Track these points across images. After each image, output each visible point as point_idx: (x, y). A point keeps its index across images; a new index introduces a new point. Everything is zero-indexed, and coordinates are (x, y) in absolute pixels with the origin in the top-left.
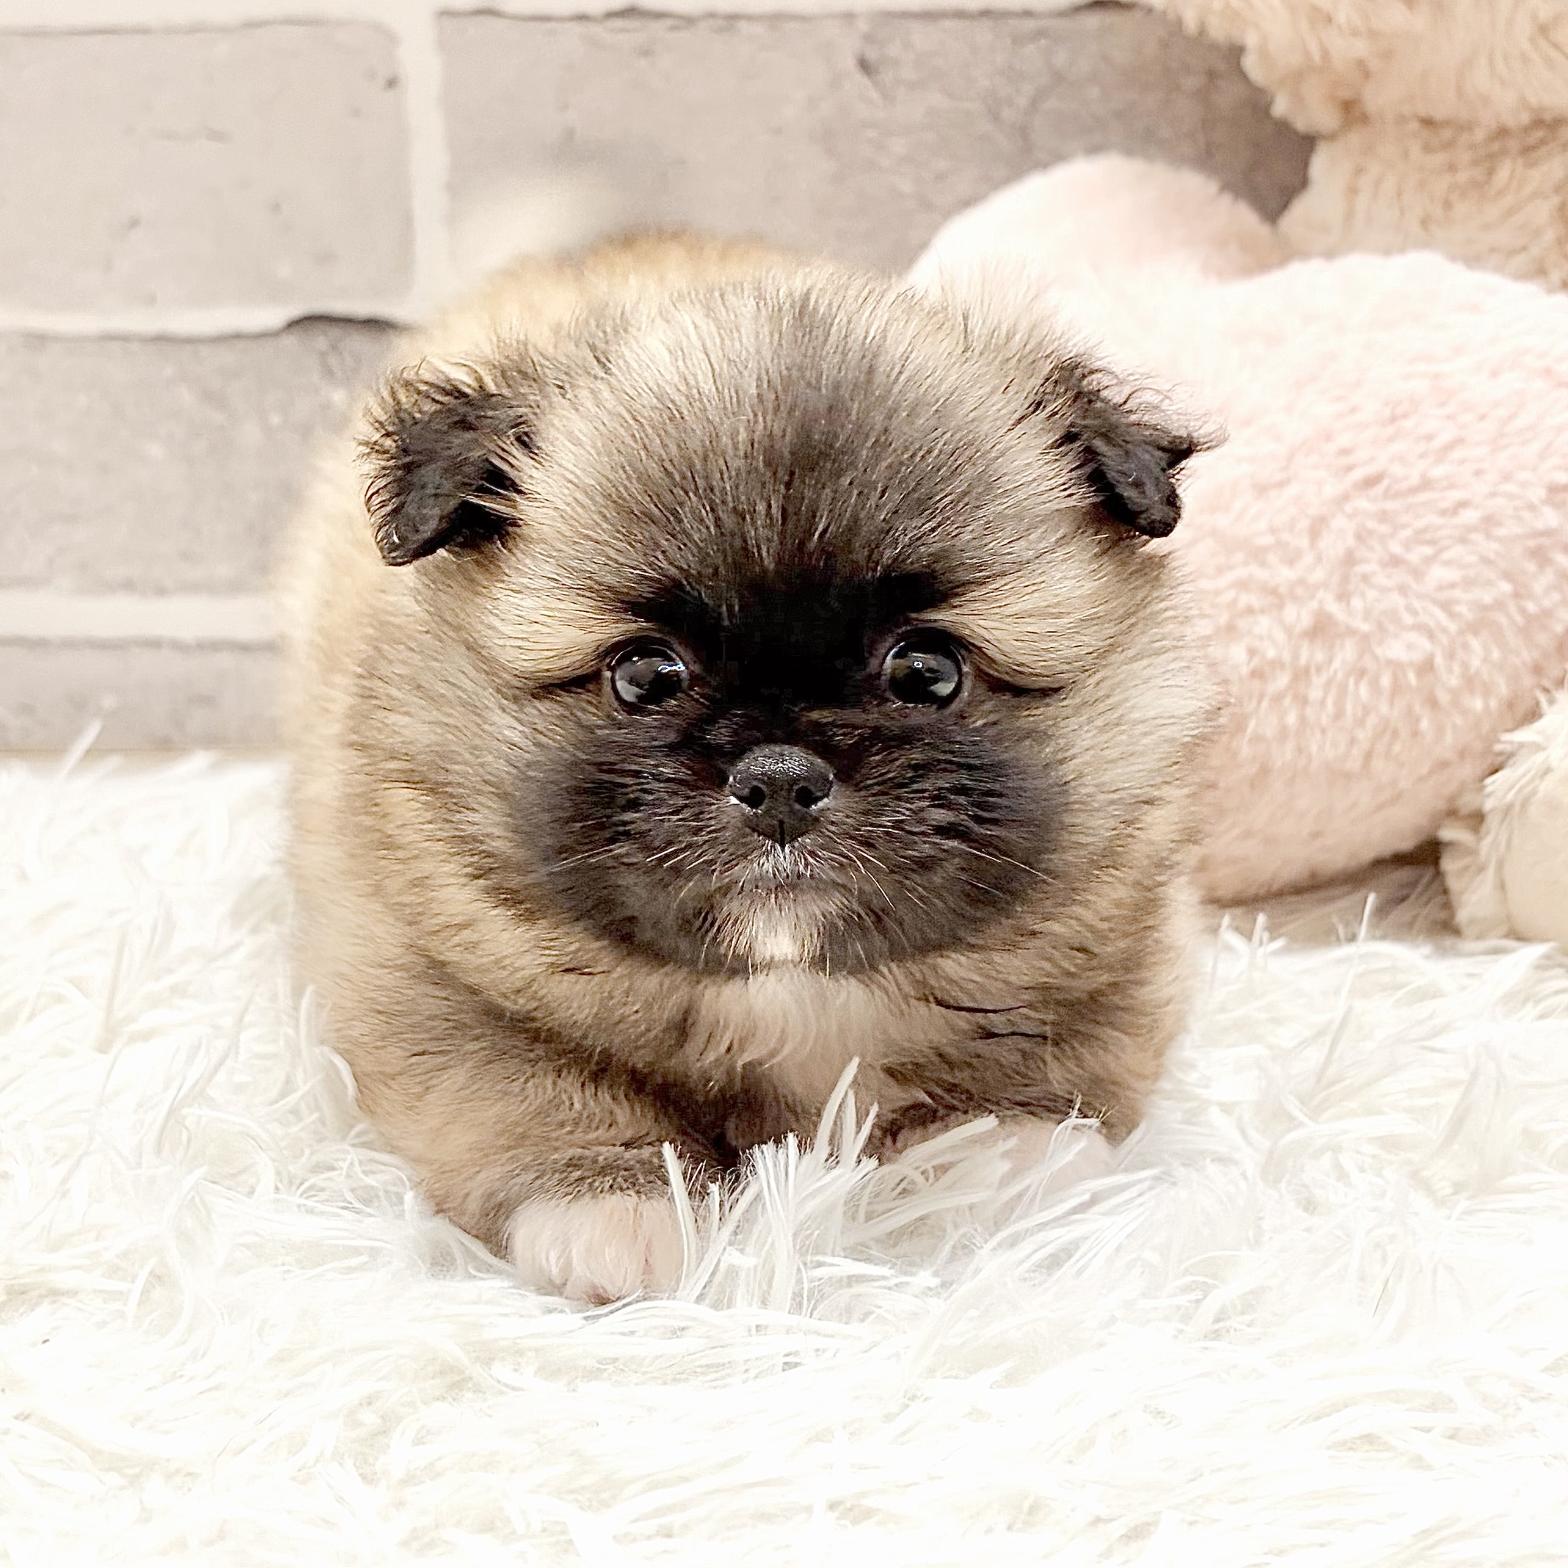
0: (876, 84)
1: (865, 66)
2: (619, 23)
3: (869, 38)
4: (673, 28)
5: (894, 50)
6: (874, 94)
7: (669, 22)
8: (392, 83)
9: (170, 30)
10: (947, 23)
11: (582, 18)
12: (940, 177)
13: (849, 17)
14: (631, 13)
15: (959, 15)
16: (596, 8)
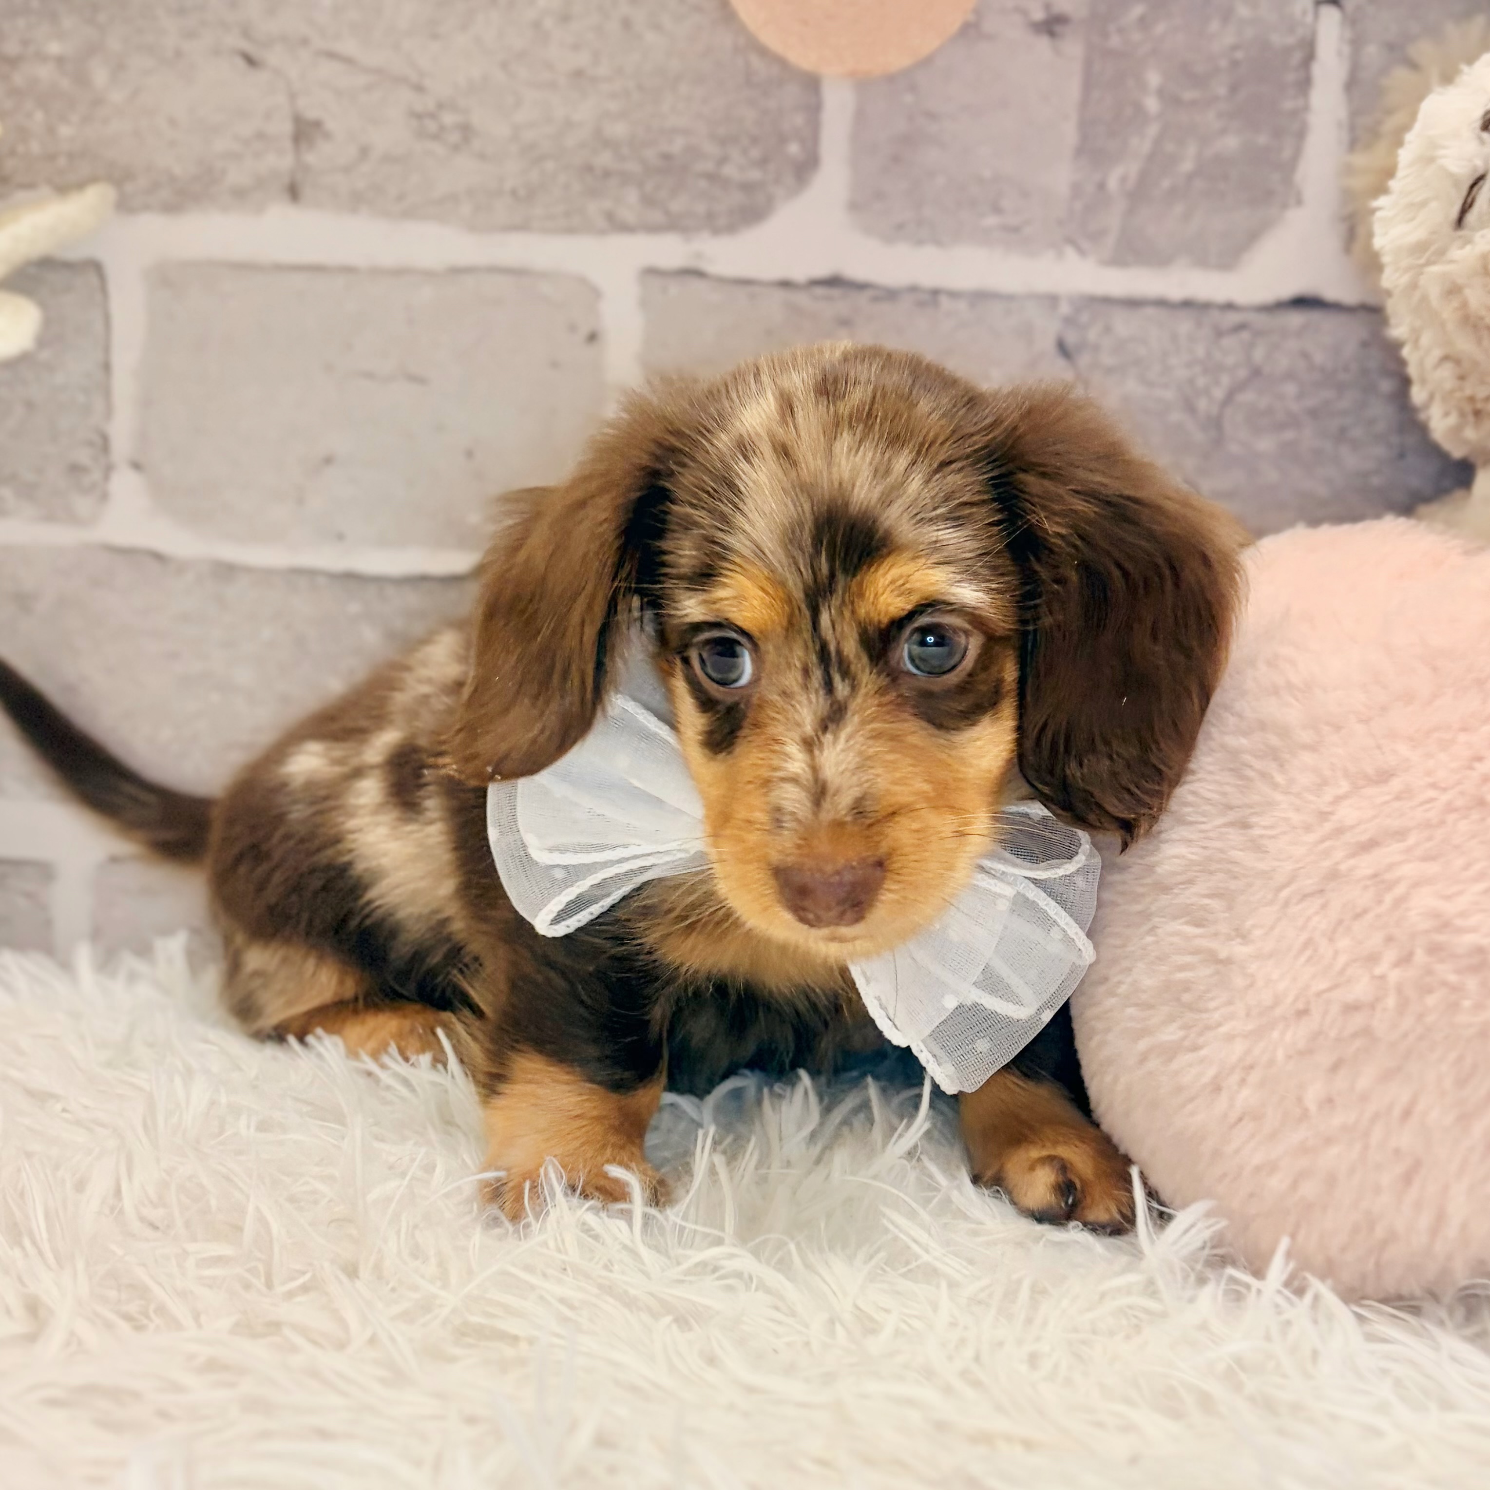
0: (1076, 368)
1: (1063, 350)
2: (820, 291)
3: (1069, 321)
4: (876, 299)
5: (1092, 335)
7: (869, 293)
8: (592, 338)
11: (786, 284)
14: (834, 282)
15: (1162, 303)
16: (800, 273)
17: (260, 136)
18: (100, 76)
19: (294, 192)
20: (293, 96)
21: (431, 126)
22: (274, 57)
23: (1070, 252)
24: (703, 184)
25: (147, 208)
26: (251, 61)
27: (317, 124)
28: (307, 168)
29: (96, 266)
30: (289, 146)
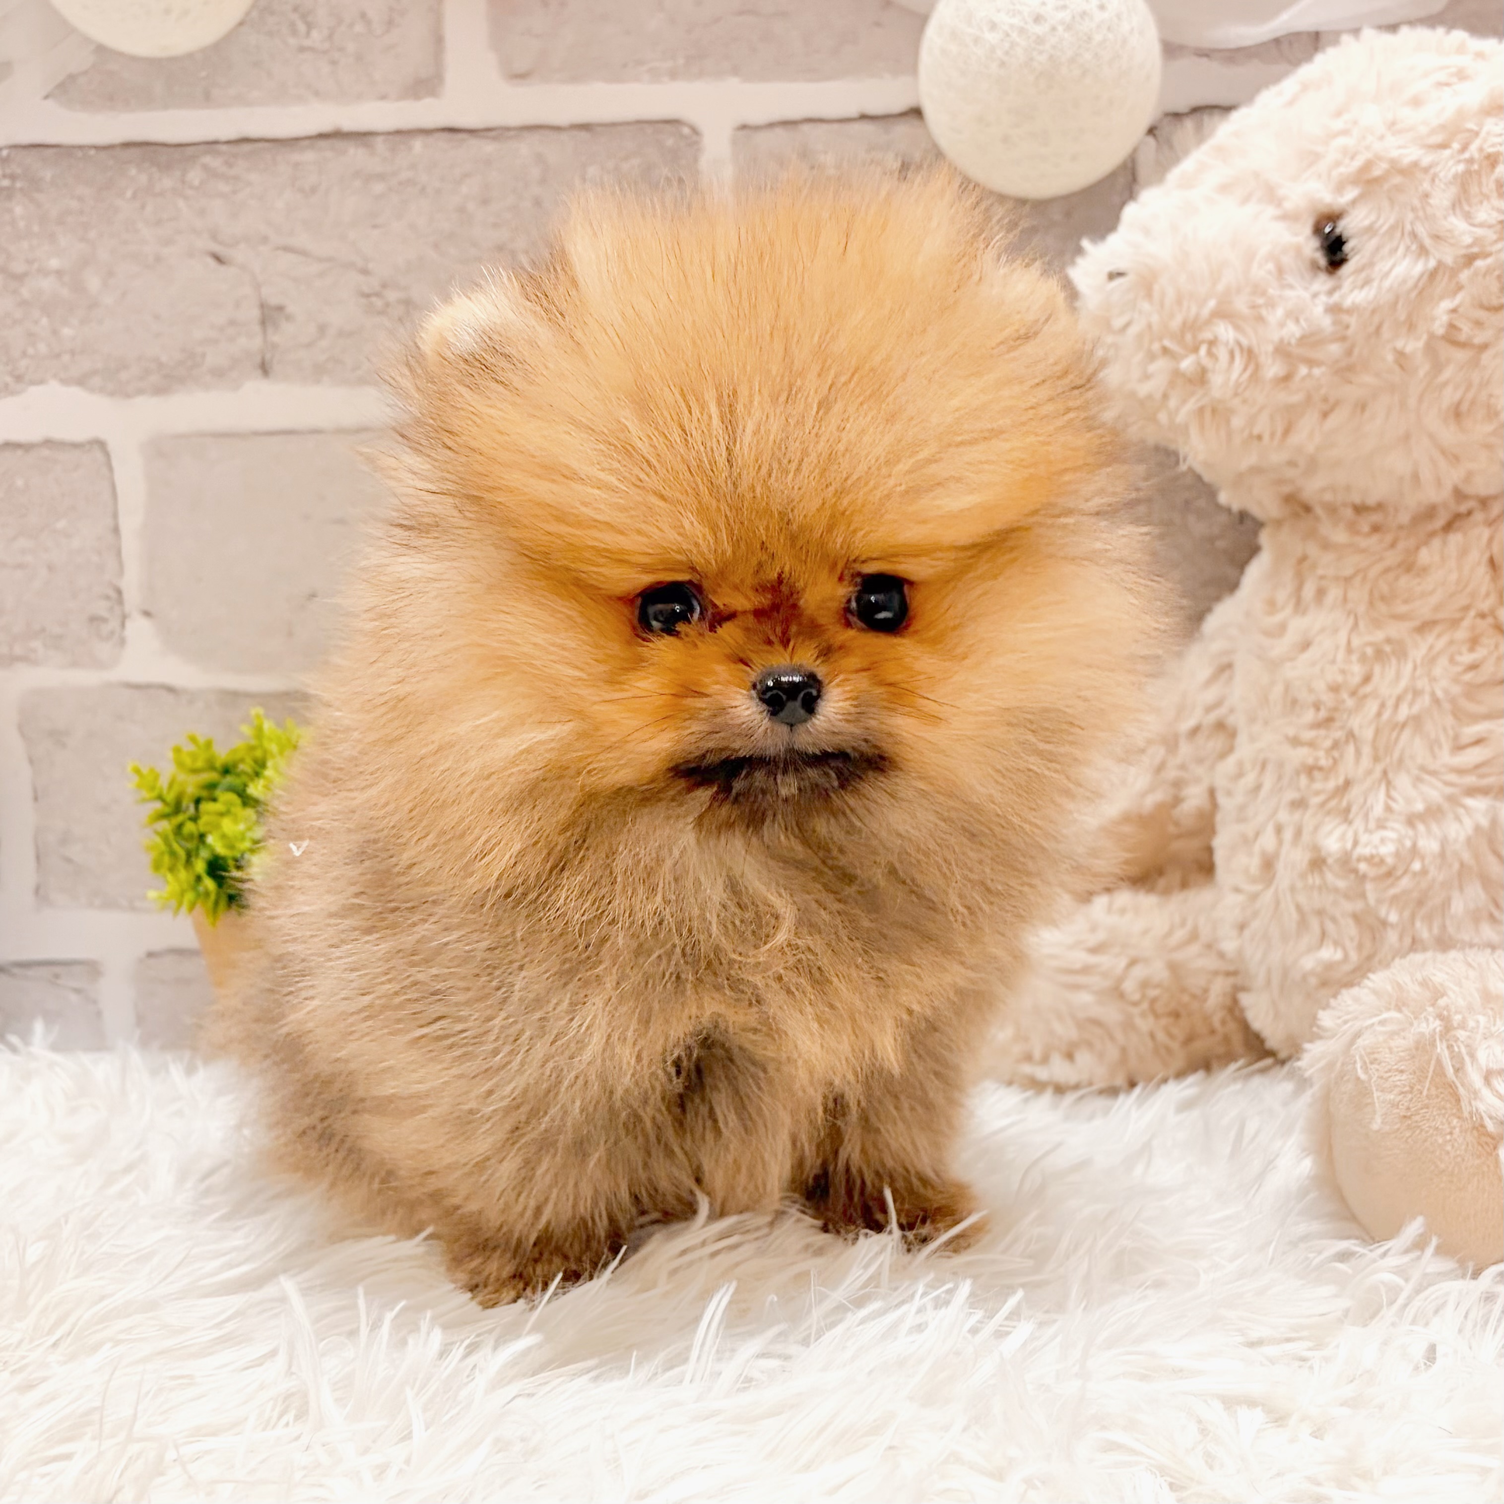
9: (340, 431)
18: (93, 283)
19: (265, 369)
22: (240, 254)
26: (218, 259)
27: (280, 308)
28: (274, 346)
29: (101, 444)
30: (257, 328)
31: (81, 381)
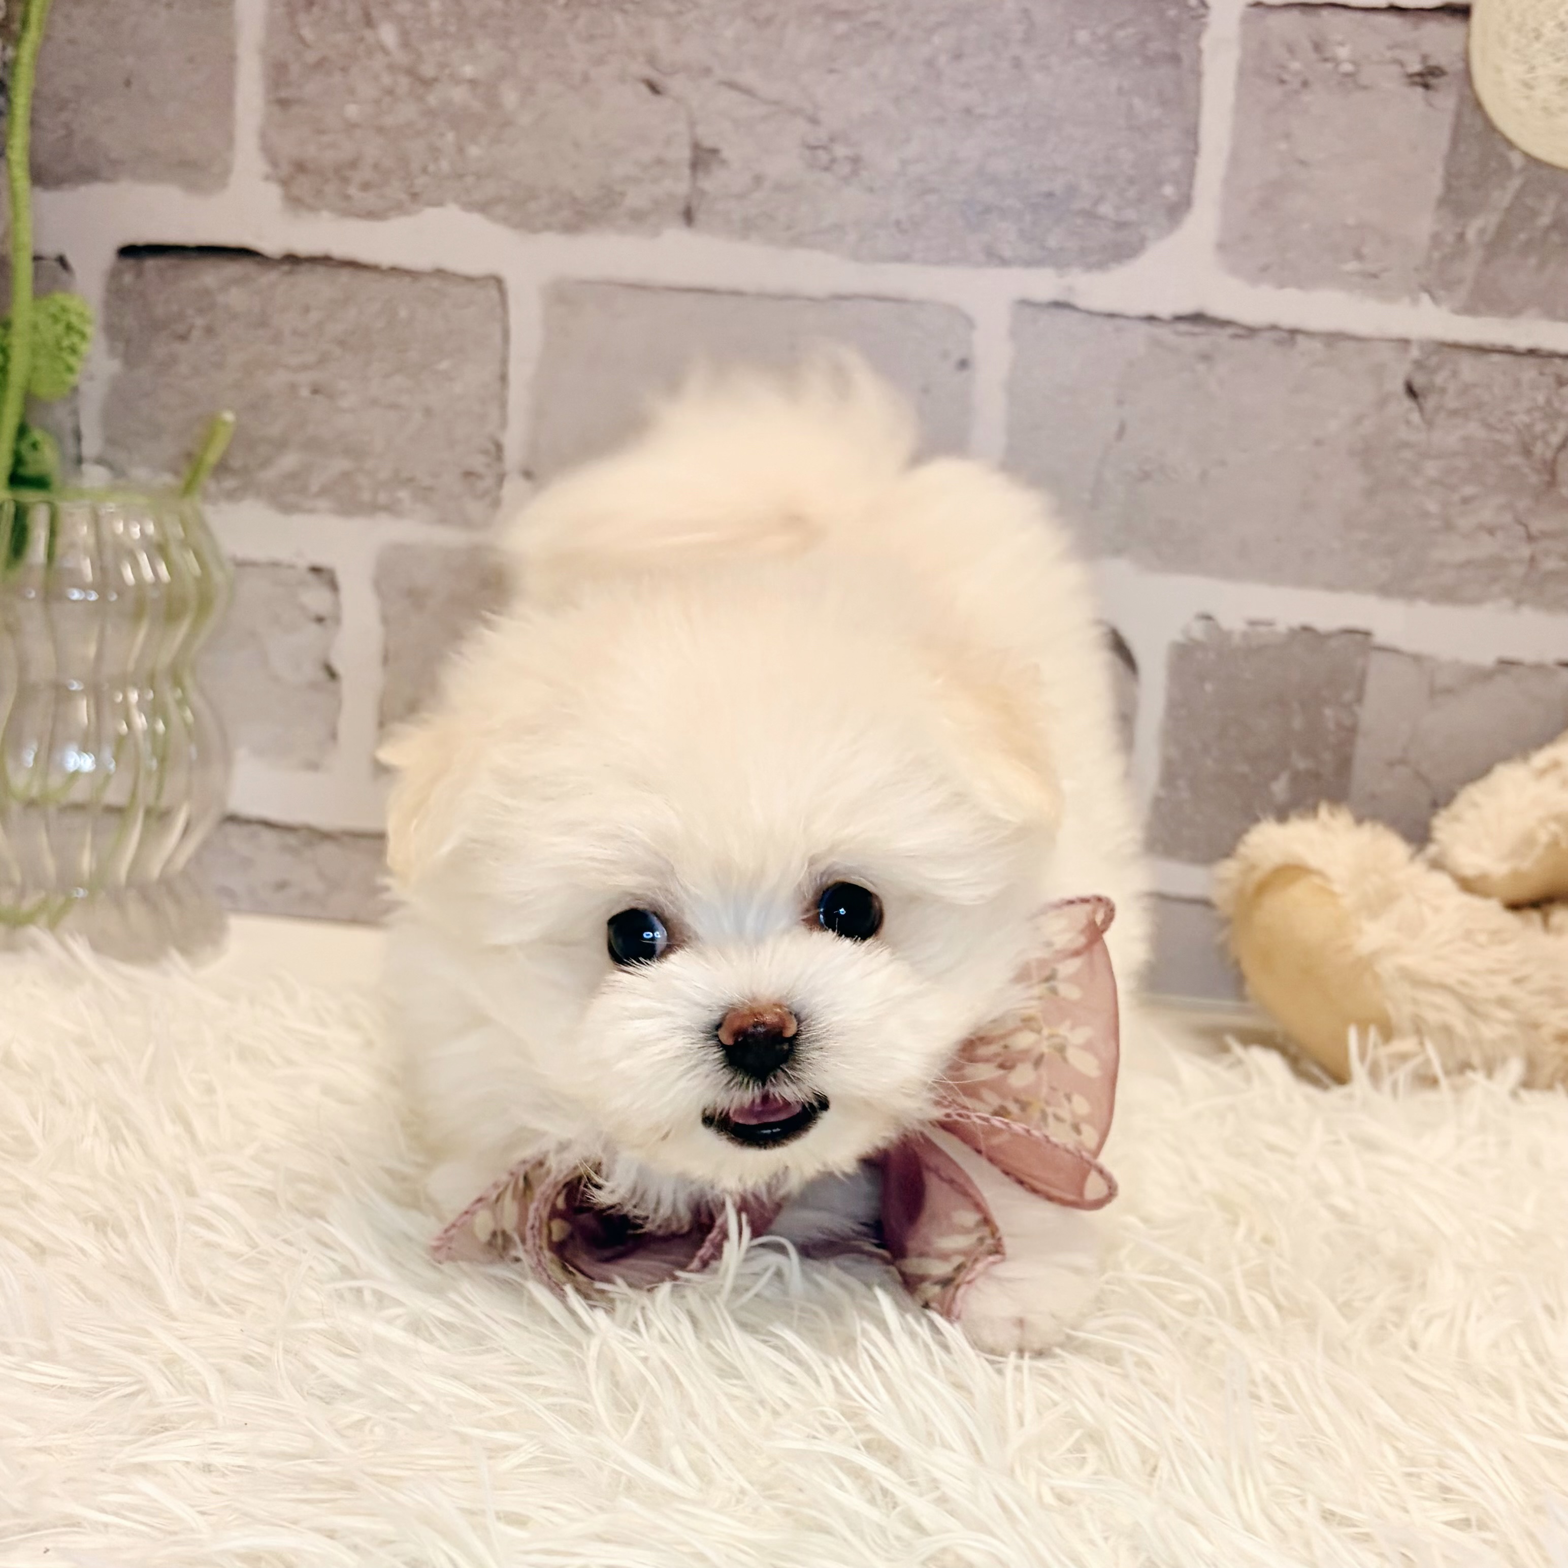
0: (1421, 409)
1: (1411, 391)
2: (1183, 327)
3: (1419, 365)
4: (1236, 336)
5: (1439, 379)
6: (1415, 417)
7: (1230, 331)
8: (963, 364)
9: (762, 296)
10: (1496, 358)
11: (1151, 319)
12: (1465, 501)
13: (1404, 342)
14: (1198, 318)
15: (1509, 351)
16: (1165, 310)
17: (660, 162)
18: (510, 97)
19: (688, 216)
20: (692, 124)
21: (823, 156)
22: (676, 84)
23: (1425, 298)
24: (1079, 221)
25: (548, 227)
26: (654, 88)
27: (714, 151)
28: (702, 193)
29: (498, 281)
30: (686, 171)
31: (484, 208)
